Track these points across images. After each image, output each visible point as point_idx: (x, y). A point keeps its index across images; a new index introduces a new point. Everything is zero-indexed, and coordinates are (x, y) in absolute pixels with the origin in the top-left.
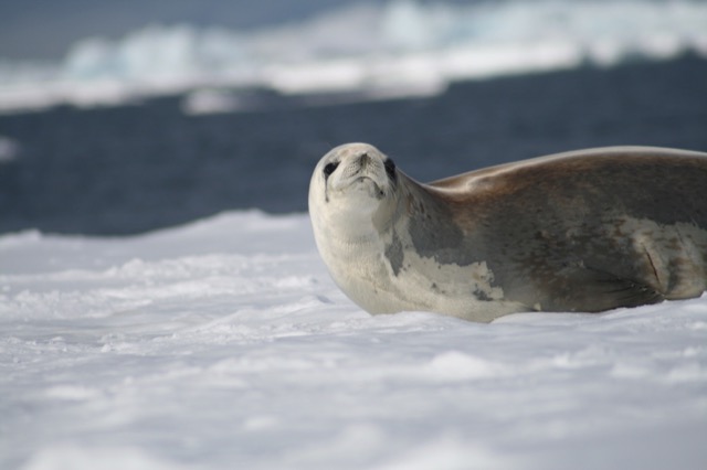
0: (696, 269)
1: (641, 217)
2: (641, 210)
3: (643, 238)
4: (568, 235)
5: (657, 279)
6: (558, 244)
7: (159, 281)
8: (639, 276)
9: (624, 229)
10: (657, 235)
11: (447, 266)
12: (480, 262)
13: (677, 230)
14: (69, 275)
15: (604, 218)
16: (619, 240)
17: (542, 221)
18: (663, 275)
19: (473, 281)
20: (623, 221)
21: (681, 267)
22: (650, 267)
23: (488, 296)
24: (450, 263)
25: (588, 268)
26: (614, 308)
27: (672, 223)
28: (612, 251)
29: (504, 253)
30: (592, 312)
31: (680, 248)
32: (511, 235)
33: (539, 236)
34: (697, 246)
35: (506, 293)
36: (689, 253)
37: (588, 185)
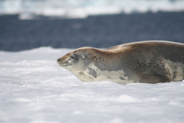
0: (181, 74)
1: (167, 59)
2: (167, 57)
3: (167, 65)
4: (147, 62)
5: (170, 76)
6: (144, 65)
7: (31, 67)
8: (165, 75)
9: (162, 62)
10: (171, 64)
11: (111, 72)
12: (121, 70)
13: (177, 64)
14: (6, 63)
15: (157, 59)
16: (161, 65)
17: (139, 58)
18: (172, 75)
19: (119, 75)
20: (162, 60)
21: (177, 74)
22: (169, 73)
23: (124, 79)
24: (112, 71)
25: (152, 71)
26: (158, 83)
27: (176, 62)
28: (158, 68)
29: (128, 67)
30: (152, 83)
31: (177, 69)
32: (130, 62)
33: (138, 62)
34: (182, 68)
35: (129, 78)
36: (179, 70)
37: (154, 50)
